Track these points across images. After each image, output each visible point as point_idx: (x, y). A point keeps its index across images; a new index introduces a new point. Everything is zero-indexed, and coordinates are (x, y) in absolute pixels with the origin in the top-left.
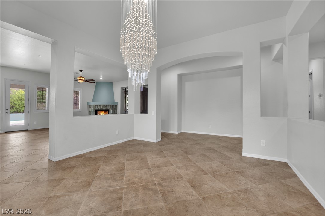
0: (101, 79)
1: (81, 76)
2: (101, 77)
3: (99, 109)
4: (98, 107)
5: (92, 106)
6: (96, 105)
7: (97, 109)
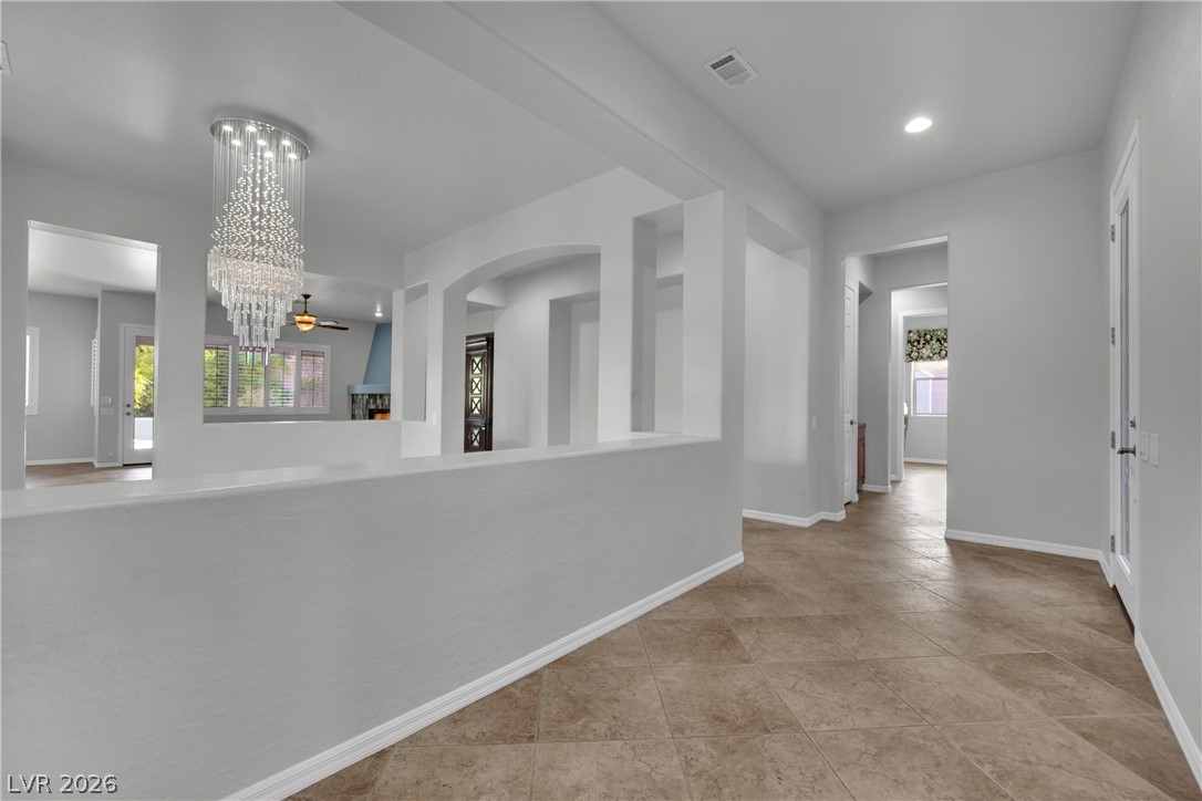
0: (379, 315)
1: (306, 312)
2: (379, 310)
3: (380, 407)
4: (375, 402)
5: (360, 397)
6: (369, 395)
7: (373, 407)
